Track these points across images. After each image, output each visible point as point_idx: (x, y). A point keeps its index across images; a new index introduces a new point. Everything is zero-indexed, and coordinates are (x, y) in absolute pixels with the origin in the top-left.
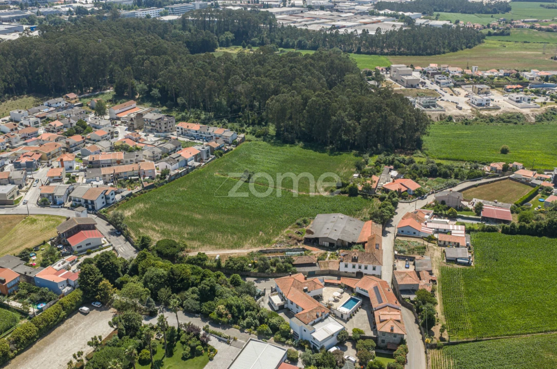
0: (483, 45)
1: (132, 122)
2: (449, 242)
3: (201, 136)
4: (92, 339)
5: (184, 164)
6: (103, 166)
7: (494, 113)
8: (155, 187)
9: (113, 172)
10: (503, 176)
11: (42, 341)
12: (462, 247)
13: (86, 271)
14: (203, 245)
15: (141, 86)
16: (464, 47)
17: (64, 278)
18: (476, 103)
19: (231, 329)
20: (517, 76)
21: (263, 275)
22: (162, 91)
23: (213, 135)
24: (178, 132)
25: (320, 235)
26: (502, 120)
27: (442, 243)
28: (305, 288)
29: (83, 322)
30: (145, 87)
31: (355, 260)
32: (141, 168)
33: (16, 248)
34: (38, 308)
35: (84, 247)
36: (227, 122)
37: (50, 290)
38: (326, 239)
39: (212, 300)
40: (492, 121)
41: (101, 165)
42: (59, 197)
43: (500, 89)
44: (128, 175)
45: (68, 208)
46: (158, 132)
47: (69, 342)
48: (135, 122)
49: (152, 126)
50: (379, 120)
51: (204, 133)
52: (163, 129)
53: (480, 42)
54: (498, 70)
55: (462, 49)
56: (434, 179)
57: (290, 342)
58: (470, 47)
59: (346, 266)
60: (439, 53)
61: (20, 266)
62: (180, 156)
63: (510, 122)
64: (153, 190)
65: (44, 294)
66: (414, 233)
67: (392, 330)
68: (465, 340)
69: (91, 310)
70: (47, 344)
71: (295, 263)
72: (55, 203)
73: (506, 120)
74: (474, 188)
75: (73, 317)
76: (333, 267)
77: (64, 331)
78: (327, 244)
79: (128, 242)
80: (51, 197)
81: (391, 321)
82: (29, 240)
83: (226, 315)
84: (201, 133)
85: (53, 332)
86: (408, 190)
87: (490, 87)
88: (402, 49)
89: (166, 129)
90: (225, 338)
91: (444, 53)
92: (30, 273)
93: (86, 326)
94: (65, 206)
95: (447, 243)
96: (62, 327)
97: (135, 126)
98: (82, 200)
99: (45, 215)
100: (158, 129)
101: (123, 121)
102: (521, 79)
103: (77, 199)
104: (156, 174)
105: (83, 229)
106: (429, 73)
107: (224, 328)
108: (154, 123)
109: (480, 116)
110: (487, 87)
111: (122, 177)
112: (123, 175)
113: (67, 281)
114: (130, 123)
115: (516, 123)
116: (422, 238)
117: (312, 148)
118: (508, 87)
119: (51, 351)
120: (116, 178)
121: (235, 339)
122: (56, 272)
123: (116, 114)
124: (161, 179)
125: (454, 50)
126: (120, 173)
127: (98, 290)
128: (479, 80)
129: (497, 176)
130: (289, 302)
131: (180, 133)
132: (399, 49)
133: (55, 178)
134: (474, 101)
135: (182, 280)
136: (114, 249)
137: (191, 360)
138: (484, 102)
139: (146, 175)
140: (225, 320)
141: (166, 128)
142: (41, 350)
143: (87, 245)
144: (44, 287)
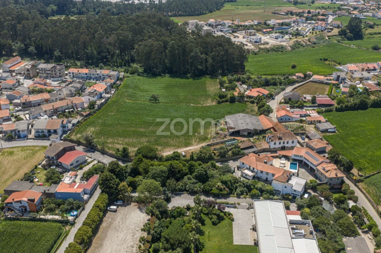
0: (225, 8)
1: (29, 72)
2: (314, 121)
3: (91, 77)
4: (144, 226)
5: (99, 96)
6: (34, 106)
7: (268, 46)
8: (91, 114)
9: (52, 108)
10: (306, 80)
11: (96, 238)
12: (323, 122)
13: (107, 178)
14: (165, 148)
15: (18, 45)
16: (215, 10)
17: (80, 188)
18: (253, 41)
19: (230, 198)
20: (265, 24)
21: (223, 159)
22: (38, 47)
23: (101, 75)
24: (70, 76)
25: (241, 128)
26: (274, 50)
27: (310, 122)
28: (265, 161)
29: (117, 217)
30: (23, 46)
31: (280, 139)
32: (73, 102)
33: (14, 175)
34: (73, 216)
35: (75, 164)
36: (103, 65)
37: (74, 200)
38: (244, 130)
39: (208, 181)
40: (268, 51)
41: (33, 105)
42: (23, 131)
43: (260, 32)
44: (63, 109)
45: (34, 139)
46: (53, 77)
47: (119, 234)
48: (31, 72)
49: (47, 74)
50: (223, 53)
51: (93, 75)
52: (58, 74)
53: (223, 6)
54: (253, 21)
55: (215, 11)
56: (269, 87)
57: (275, 197)
58: (219, 10)
59: (275, 144)
60: (203, 14)
61: (34, 187)
62: (96, 90)
63: (278, 51)
64: (91, 117)
65: (70, 203)
66: (289, 119)
67: (337, 175)
68: (372, 174)
69: (118, 207)
70: (102, 239)
71: (242, 147)
72: (19, 137)
73: (276, 50)
74: (296, 90)
75: (107, 216)
76: (266, 146)
77: (109, 227)
78: (246, 133)
79: (105, 155)
80: (13, 132)
81: (333, 170)
82: (20, 168)
83: (224, 189)
84: (90, 74)
85: (100, 230)
86: (263, 95)
87: (256, 31)
88: (180, 12)
89: (60, 75)
90: (231, 204)
91: (206, 14)
92: (49, 190)
93: (122, 219)
94: (29, 137)
95: (313, 122)
96: (104, 225)
97: (31, 75)
98: (45, 131)
99: (18, 147)
100: (54, 75)
101: (18, 72)
102: (269, 25)
103: (40, 131)
104: (86, 106)
105: (68, 151)
106: (213, 25)
107: (225, 198)
108: (49, 71)
109: (260, 48)
110: (254, 31)
111: (60, 111)
112: (60, 109)
113: (84, 190)
114: (26, 73)
115: (282, 51)
116: (296, 121)
117: (177, 77)
118: (265, 30)
119: (110, 244)
120: (55, 112)
121: (239, 204)
122: (69, 185)
123: (9, 68)
124: (90, 109)
125: (211, 12)
126: (58, 108)
127: (119, 191)
128: (246, 28)
129: (303, 81)
130: (259, 172)
131: (72, 76)
132: (178, 12)
133: (4, 118)
134: (251, 40)
135: (179, 171)
136: (99, 162)
137: (219, 224)
138: (258, 40)
139: (78, 107)
140: (226, 192)
141: (60, 73)
142: (101, 245)
143: (77, 162)
144: (70, 198)
